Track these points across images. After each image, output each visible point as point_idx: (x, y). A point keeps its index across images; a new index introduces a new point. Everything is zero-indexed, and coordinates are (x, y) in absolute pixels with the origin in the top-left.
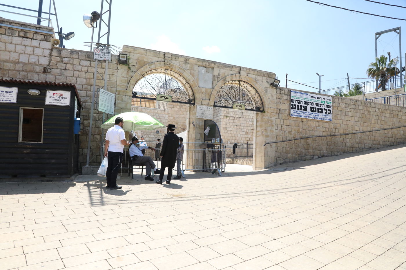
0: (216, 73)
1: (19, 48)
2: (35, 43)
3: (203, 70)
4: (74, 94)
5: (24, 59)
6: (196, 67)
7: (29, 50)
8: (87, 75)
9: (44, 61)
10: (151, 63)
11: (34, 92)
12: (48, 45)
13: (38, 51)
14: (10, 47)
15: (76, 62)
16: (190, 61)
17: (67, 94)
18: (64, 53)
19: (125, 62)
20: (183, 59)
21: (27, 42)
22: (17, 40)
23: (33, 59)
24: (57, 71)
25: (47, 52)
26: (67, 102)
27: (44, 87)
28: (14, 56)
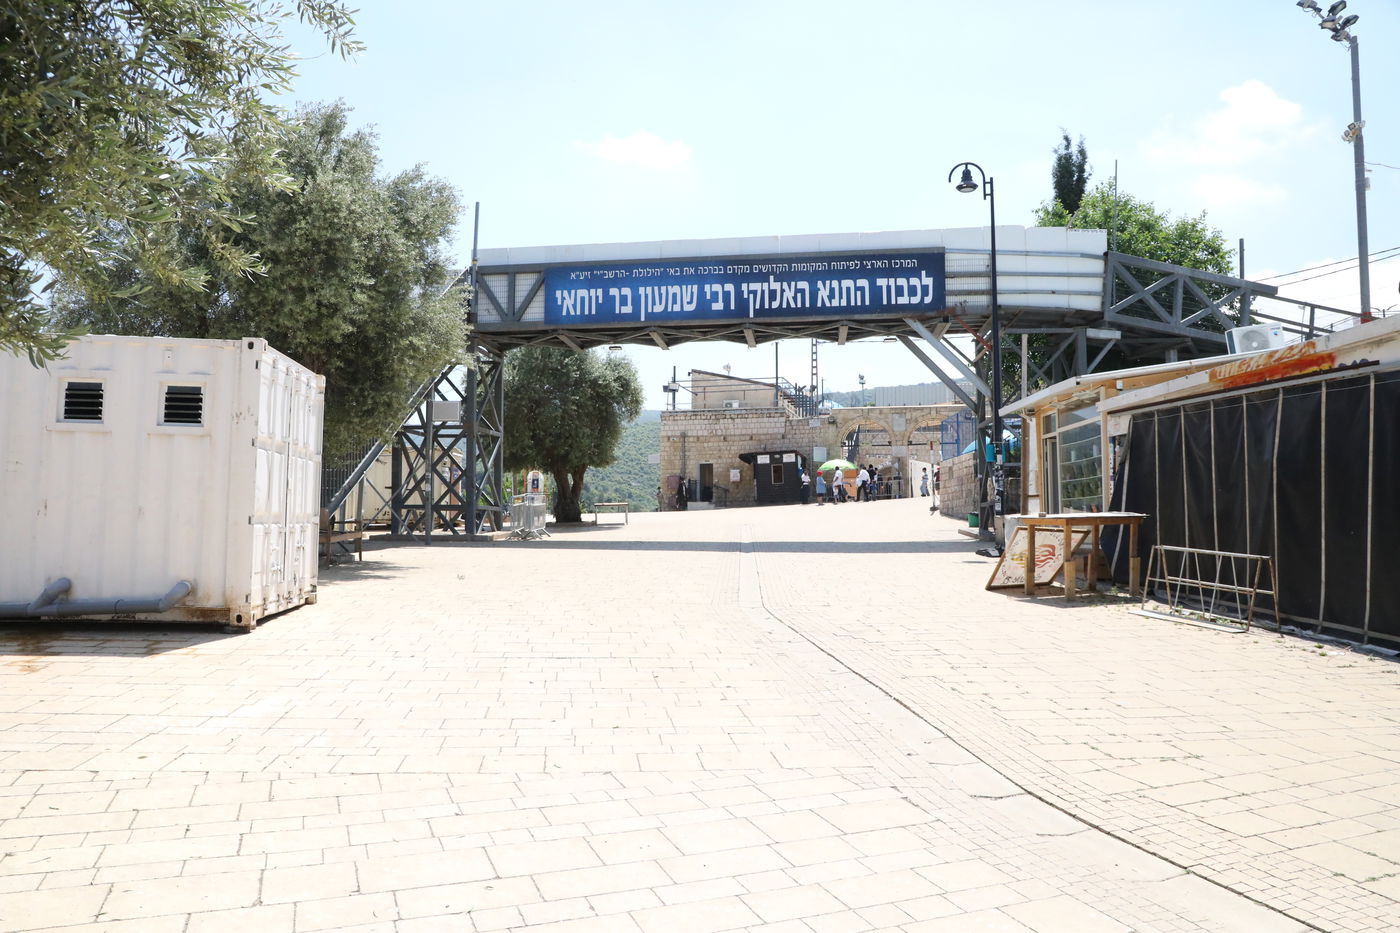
0: (908, 416)
1: (768, 425)
2: (776, 419)
3: (896, 416)
4: (797, 454)
5: (770, 431)
6: (890, 416)
7: (773, 425)
8: (810, 436)
9: (782, 431)
10: (853, 419)
11: (777, 456)
12: (783, 419)
13: (778, 425)
14: (763, 425)
15: (801, 427)
16: (885, 411)
17: (793, 455)
18: (793, 423)
19: (834, 422)
20: (878, 411)
21: (771, 420)
22: (766, 420)
23: (776, 430)
24: (790, 436)
25: (783, 424)
26: (794, 460)
27: (782, 453)
28: (765, 431)
